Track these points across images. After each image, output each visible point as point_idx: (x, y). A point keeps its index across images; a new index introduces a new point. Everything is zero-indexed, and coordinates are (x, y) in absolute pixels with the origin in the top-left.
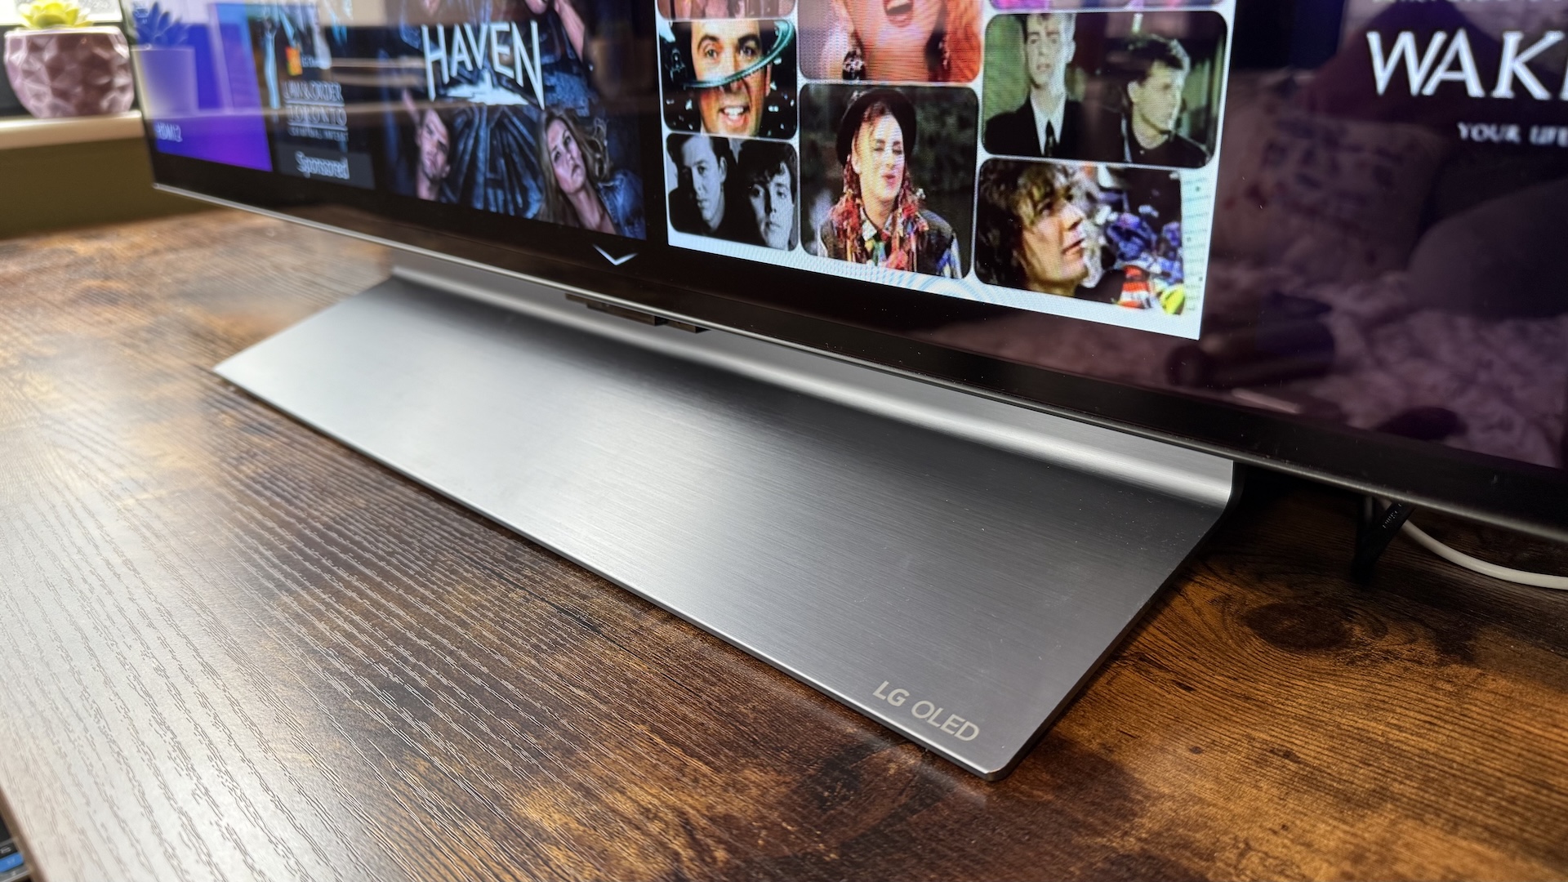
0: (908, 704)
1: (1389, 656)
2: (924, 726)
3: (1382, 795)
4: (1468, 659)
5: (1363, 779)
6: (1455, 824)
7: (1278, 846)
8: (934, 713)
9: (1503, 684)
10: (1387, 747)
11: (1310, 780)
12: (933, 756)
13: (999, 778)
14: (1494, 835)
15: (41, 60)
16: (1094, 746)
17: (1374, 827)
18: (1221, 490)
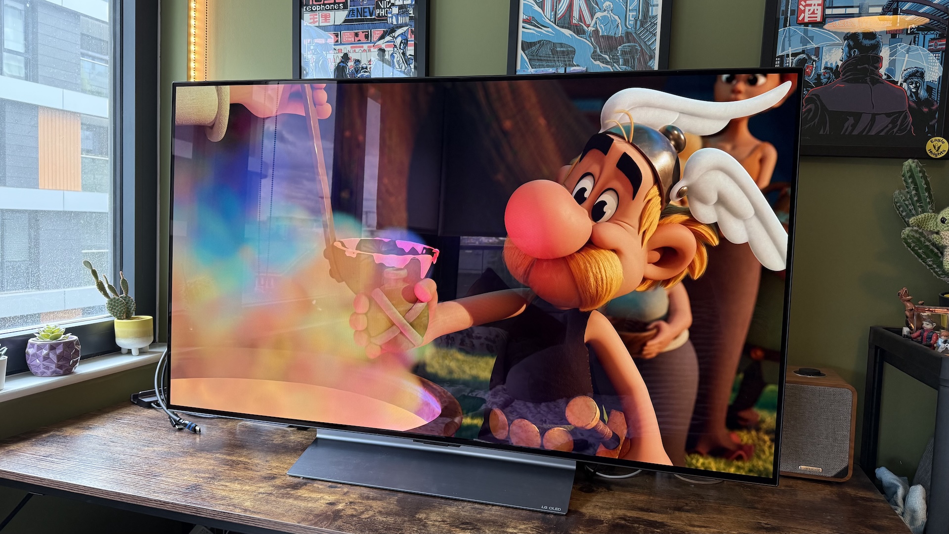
0: (548, 508)
1: (601, 492)
2: (552, 510)
3: (611, 508)
4: (611, 490)
5: (608, 506)
6: (620, 509)
7: (603, 515)
8: (553, 508)
9: (617, 493)
10: (608, 502)
11: (601, 508)
12: (555, 514)
13: (566, 515)
14: (625, 509)
15: (56, 353)
16: (573, 509)
17: (612, 511)
18: (574, 467)
